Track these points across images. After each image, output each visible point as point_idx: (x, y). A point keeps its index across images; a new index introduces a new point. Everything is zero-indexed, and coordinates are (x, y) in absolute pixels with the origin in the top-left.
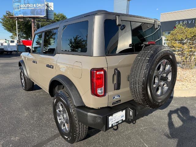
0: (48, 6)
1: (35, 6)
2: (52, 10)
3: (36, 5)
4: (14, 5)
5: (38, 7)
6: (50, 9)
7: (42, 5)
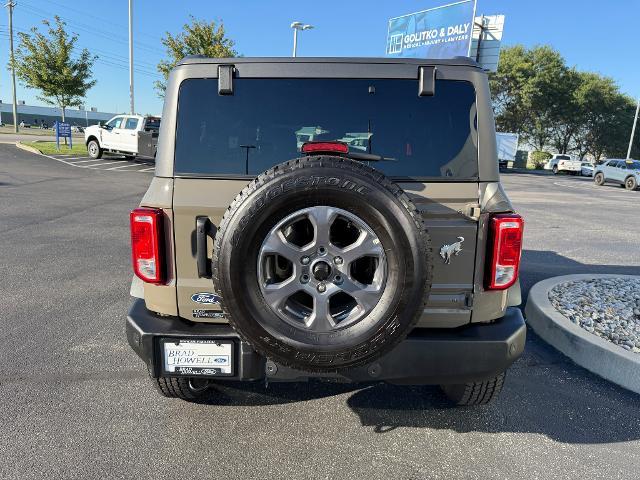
0: (483, 29)
1: (442, 34)
2: (495, 39)
3: (446, 32)
4: (389, 39)
5: (452, 36)
6: (489, 38)
7: (463, 29)
